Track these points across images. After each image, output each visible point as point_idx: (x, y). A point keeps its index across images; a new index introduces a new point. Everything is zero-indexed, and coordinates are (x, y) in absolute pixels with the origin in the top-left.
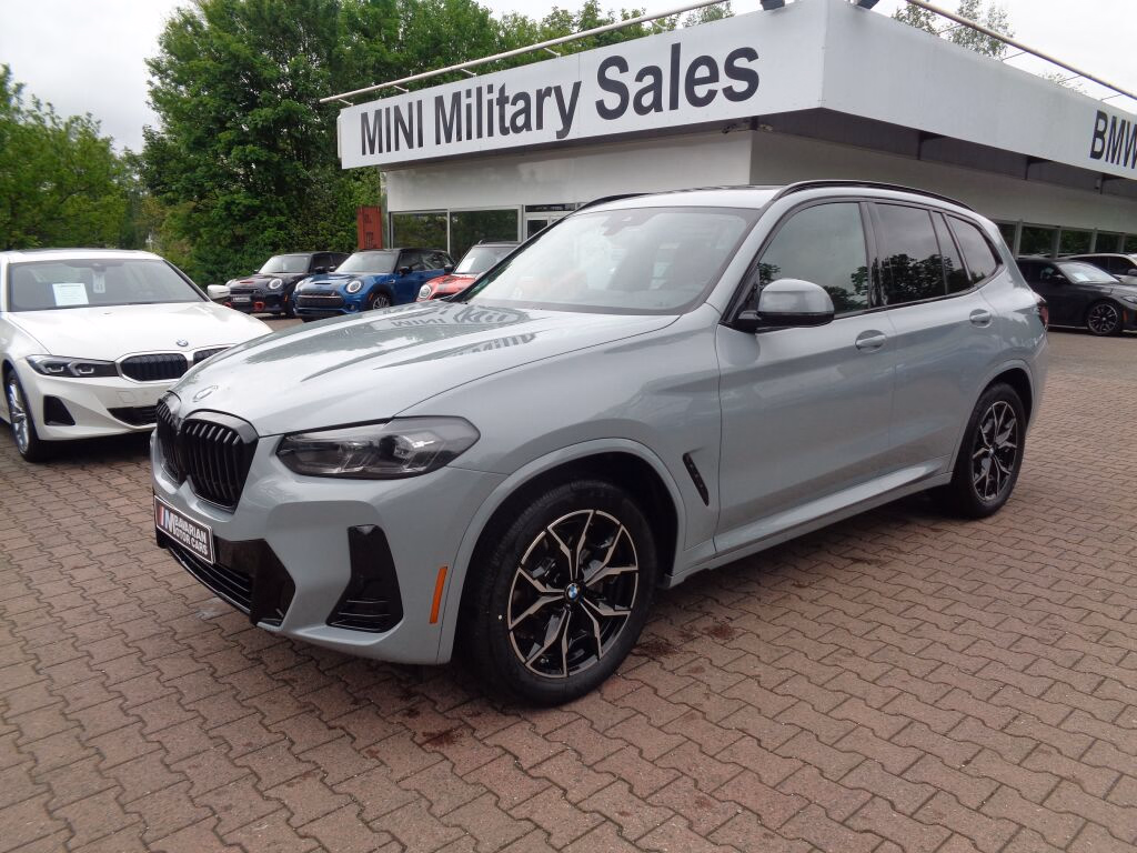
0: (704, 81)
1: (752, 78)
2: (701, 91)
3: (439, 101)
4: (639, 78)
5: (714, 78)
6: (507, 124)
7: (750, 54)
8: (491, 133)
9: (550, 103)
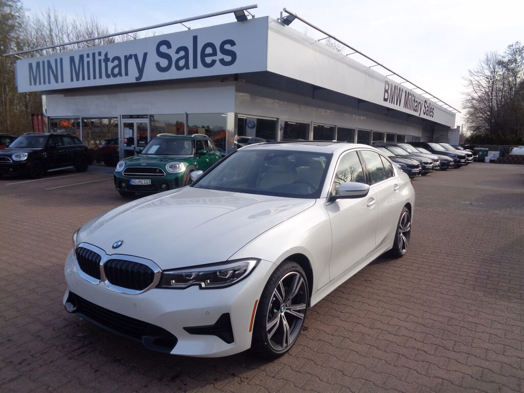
0: (209, 55)
1: (233, 55)
2: (208, 60)
3: (72, 59)
4: (177, 52)
5: (214, 54)
6: (109, 72)
7: (232, 43)
8: (101, 77)
9: (132, 63)
